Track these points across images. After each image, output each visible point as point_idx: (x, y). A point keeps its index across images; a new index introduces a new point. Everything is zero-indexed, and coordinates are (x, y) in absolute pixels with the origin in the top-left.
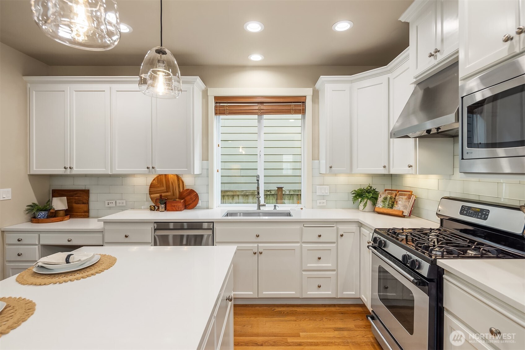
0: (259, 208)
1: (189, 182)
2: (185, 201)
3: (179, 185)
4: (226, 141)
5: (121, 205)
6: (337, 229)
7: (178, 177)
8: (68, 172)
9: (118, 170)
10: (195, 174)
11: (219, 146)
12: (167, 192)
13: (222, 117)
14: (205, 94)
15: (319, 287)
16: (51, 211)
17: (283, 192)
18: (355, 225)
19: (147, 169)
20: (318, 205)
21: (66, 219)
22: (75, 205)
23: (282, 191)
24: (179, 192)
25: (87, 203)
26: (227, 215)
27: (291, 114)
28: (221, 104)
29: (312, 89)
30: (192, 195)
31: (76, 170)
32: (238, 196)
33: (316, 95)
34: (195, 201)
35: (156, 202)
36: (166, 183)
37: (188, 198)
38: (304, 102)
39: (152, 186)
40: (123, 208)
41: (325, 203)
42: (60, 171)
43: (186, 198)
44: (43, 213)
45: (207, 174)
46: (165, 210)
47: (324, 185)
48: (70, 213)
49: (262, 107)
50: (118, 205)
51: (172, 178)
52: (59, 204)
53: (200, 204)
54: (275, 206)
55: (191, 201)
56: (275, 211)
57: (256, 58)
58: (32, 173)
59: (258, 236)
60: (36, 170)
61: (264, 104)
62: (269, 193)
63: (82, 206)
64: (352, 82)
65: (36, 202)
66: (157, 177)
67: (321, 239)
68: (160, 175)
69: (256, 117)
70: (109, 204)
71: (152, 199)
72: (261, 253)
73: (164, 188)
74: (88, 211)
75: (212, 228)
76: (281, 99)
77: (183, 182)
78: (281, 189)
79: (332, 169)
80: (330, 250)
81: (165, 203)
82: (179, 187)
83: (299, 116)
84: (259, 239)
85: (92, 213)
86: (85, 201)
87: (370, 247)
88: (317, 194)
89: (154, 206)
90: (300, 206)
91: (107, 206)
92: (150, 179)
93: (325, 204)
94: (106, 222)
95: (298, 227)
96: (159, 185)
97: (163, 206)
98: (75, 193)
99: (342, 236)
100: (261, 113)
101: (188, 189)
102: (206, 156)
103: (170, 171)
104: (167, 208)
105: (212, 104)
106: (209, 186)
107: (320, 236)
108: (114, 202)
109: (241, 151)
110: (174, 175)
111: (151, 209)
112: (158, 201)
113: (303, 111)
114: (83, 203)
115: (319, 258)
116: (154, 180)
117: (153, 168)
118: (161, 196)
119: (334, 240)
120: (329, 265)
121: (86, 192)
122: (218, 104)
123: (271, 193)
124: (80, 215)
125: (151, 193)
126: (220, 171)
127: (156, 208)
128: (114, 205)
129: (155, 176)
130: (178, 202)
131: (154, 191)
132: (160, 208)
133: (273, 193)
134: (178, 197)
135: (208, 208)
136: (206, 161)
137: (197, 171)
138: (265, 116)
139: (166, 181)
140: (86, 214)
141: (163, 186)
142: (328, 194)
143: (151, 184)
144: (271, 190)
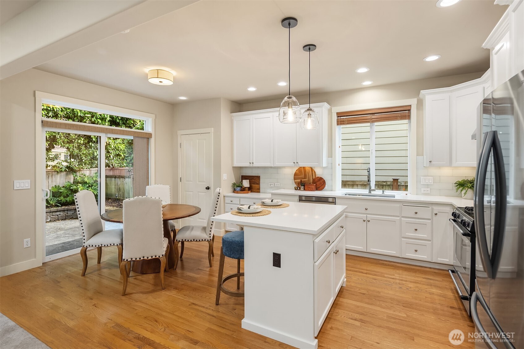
0: (370, 192)
1: (319, 172)
2: (316, 185)
3: (312, 174)
4: (348, 140)
5: (277, 186)
6: (432, 209)
7: (312, 168)
8: (251, 165)
9: (277, 164)
10: (323, 166)
11: (340, 147)
12: (305, 178)
13: (342, 126)
14: (330, 111)
15: (416, 251)
16: (243, 187)
17: (399, 183)
18: (449, 208)
19: (293, 164)
20: (422, 192)
21: (250, 192)
22: (253, 185)
23: (397, 182)
24: (313, 178)
25: (259, 184)
26: (346, 195)
27: (398, 120)
28: (342, 118)
29: (416, 99)
30: (321, 181)
31: (255, 165)
32: (357, 185)
33: (420, 103)
34: (323, 185)
35: (298, 185)
36: (304, 172)
37: (318, 183)
38: (410, 110)
39: (295, 174)
40: (278, 188)
41: (429, 190)
42: (247, 164)
43: (317, 183)
44: (239, 188)
45: (331, 167)
46: (304, 190)
47: (428, 176)
48: (250, 189)
49: (373, 117)
50: (275, 186)
51: (308, 169)
52: (246, 184)
53: (326, 187)
54: (383, 192)
55: (321, 185)
56: (383, 195)
57: (367, 83)
58: (234, 166)
59: (367, 209)
60: (236, 164)
61: (375, 115)
62: (385, 184)
63: (257, 185)
64: (451, 91)
65: (235, 182)
66: (299, 169)
67: (417, 216)
68: (300, 167)
69: (369, 124)
70: (271, 185)
71: (295, 183)
72: (369, 221)
73: (303, 176)
74: (259, 189)
75: (335, 202)
76: (389, 110)
77: (315, 172)
78: (396, 181)
79: (432, 163)
80: (426, 224)
81: (304, 186)
82: (312, 175)
83: (406, 121)
84: (367, 212)
85: (261, 190)
86: (258, 183)
87: (451, 220)
88: (421, 184)
89: (297, 187)
90: (406, 192)
91: (269, 186)
92: (294, 170)
93: (429, 192)
94: (272, 194)
95: (398, 205)
96: (300, 174)
97: (303, 187)
98: (253, 177)
99: (436, 214)
100: (372, 121)
101: (318, 177)
102: (331, 154)
103: (306, 164)
104: (305, 188)
105: (335, 118)
106: (332, 175)
107: (416, 213)
108: (273, 184)
109: (360, 148)
110: (309, 167)
111: (295, 189)
112: (300, 184)
113: (408, 117)
114: (257, 184)
115: (416, 230)
116: (297, 170)
117: (297, 163)
118: (301, 181)
119: (430, 218)
120: (424, 236)
121: (258, 177)
122: (339, 118)
123: (387, 183)
124: (256, 191)
125: (295, 179)
126: (341, 164)
127: (299, 188)
128: (273, 186)
129: (297, 168)
130: (312, 185)
131: (297, 178)
132: (301, 189)
133: (389, 183)
134: (312, 182)
135: (332, 191)
136: (330, 158)
137: (325, 165)
138: (376, 124)
139: (304, 171)
140: (258, 191)
141: (302, 174)
142: (432, 184)
143: (295, 173)
144: (387, 181)
